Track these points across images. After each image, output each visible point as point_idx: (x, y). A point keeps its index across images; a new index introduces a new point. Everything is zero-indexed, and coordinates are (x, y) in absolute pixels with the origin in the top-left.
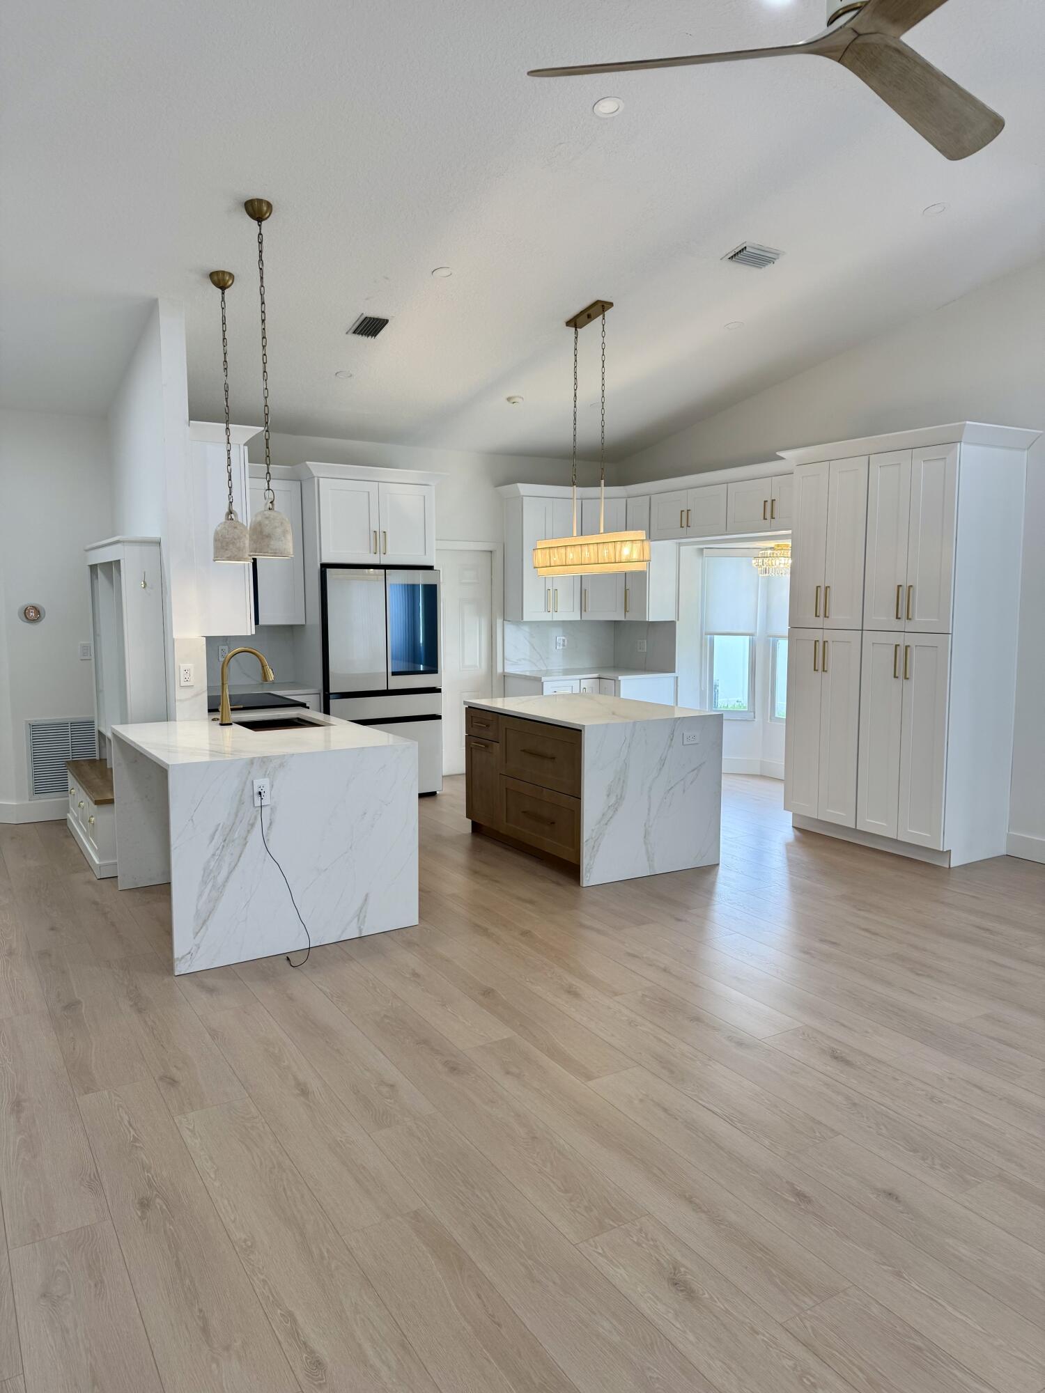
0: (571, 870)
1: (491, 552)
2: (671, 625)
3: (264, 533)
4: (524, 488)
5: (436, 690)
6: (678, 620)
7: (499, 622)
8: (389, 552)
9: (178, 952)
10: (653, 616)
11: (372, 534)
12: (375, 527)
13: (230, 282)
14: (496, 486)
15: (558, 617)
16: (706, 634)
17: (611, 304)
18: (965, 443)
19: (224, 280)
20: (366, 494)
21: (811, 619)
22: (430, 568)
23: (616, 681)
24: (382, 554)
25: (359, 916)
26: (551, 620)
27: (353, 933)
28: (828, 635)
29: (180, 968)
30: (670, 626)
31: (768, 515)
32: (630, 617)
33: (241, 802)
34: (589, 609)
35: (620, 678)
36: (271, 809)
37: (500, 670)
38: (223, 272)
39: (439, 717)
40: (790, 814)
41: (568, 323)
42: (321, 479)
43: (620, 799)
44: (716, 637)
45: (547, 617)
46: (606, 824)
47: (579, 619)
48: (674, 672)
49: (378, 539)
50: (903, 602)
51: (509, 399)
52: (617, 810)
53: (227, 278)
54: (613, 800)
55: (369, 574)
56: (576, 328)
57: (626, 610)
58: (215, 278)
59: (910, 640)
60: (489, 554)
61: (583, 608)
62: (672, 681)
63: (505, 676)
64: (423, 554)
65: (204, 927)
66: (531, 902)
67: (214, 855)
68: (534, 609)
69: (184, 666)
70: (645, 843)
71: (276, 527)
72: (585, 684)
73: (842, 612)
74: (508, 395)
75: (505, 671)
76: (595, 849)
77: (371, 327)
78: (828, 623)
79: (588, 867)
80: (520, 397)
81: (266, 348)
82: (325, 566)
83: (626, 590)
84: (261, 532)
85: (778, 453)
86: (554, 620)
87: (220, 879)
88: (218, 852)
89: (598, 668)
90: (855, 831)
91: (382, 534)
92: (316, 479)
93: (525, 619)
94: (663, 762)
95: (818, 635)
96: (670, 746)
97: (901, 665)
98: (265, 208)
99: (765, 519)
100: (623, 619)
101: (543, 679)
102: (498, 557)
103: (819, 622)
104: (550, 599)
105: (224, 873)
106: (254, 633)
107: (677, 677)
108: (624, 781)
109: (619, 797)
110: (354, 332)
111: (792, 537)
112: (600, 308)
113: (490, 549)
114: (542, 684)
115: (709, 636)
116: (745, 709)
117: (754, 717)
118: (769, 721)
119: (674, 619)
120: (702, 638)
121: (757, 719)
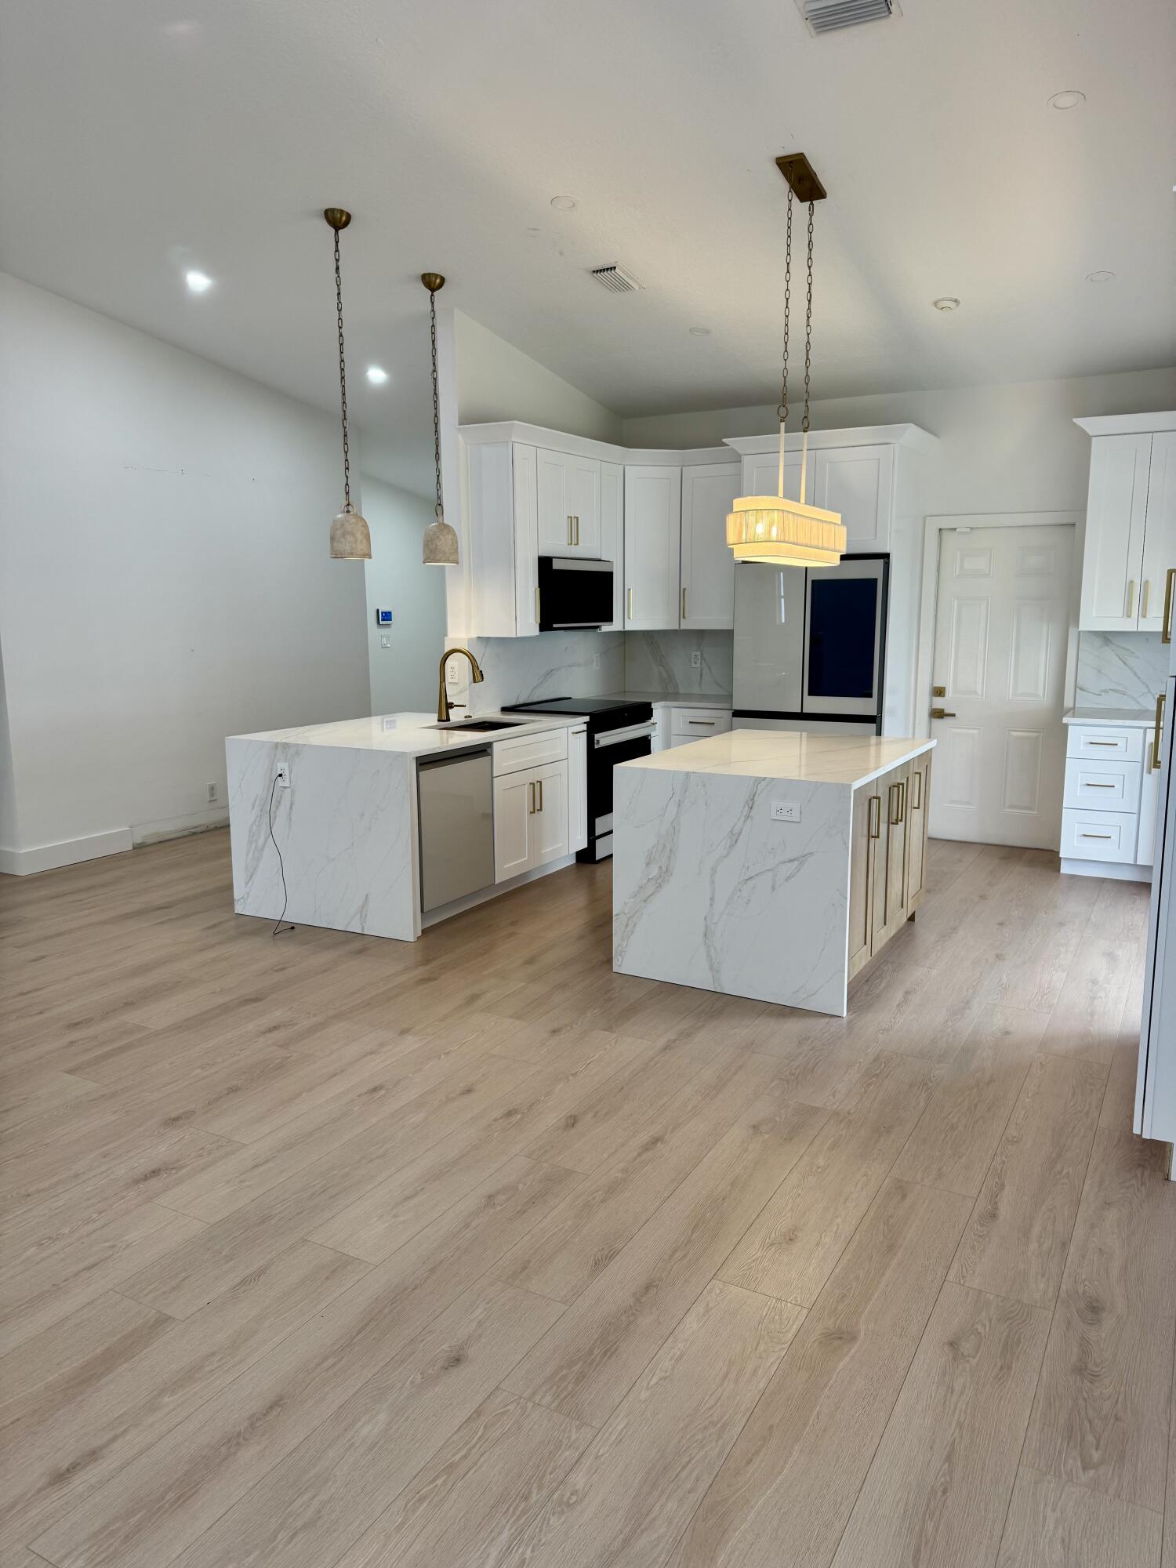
4: (1092, 425)
5: (871, 720)
7: (1073, 631)
15: (1148, 626)
22: (883, 556)
25: (361, 914)
26: (1136, 630)
27: (356, 928)
29: (239, 908)
41: (804, 200)
42: (744, 458)
43: (666, 873)
45: (1129, 626)
46: (645, 901)
51: (936, 304)
52: (661, 887)
54: (654, 871)
60: (1070, 528)
65: (251, 882)
67: (255, 821)
68: (1100, 614)
70: (706, 944)
75: (1077, 705)
76: (629, 928)
79: (620, 948)
87: (260, 843)
88: (258, 819)
93: (1083, 628)
94: (735, 837)
96: (748, 817)
104: (1134, 594)
105: (262, 838)
108: (671, 851)
109: (664, 869)
114: (1066, 726)
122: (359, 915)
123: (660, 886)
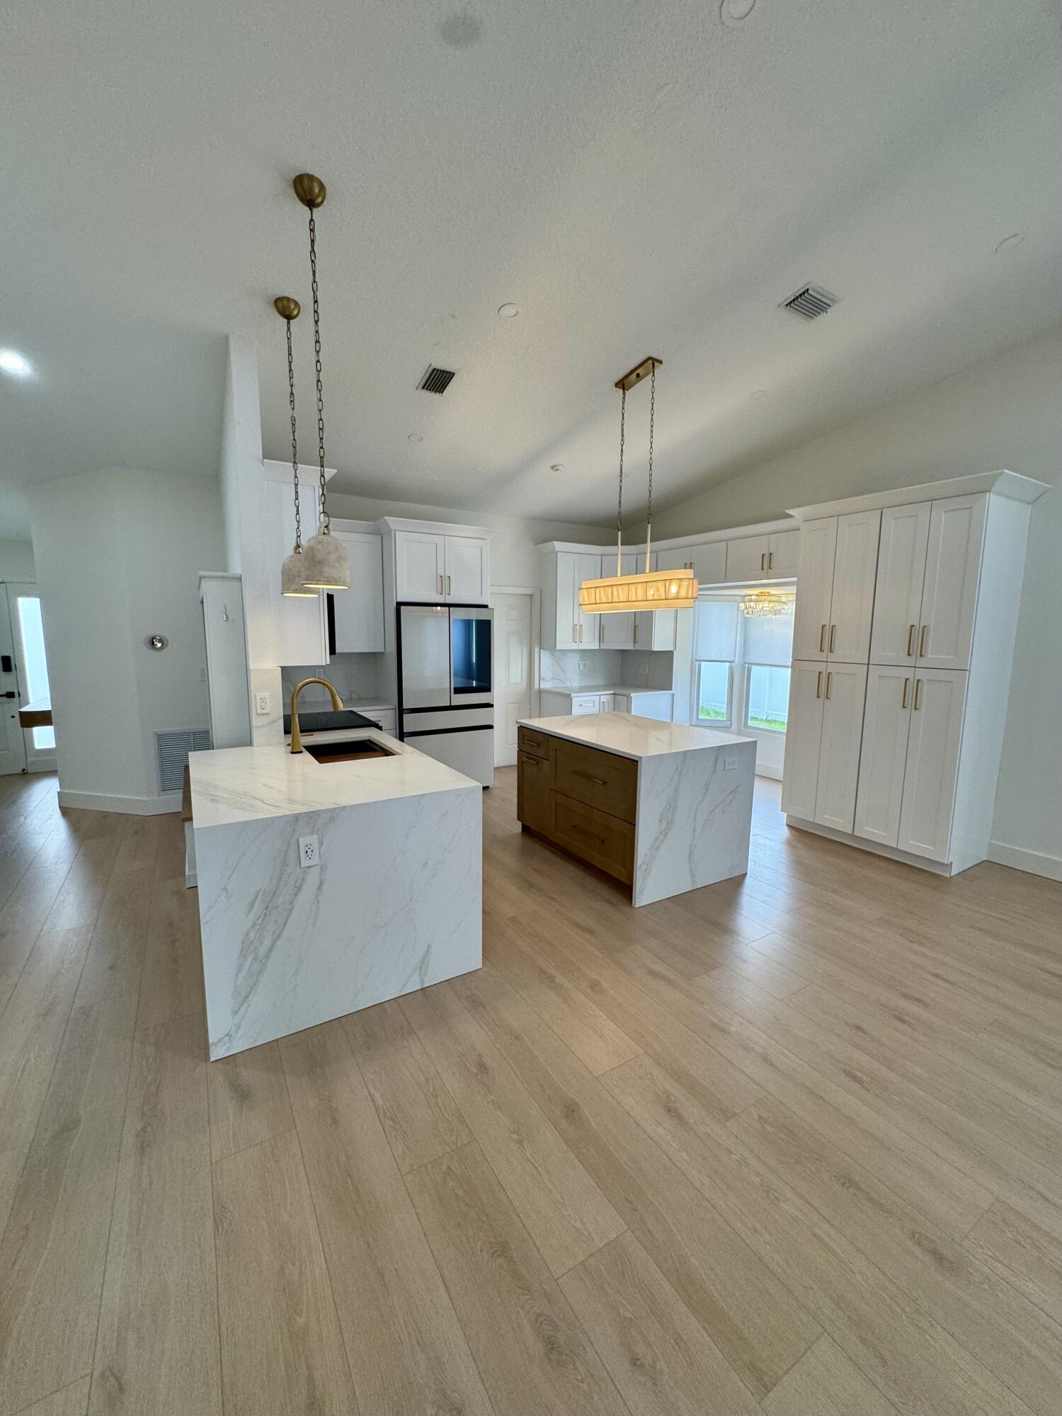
0: (624, 888)
1: (531, 595)
2: (670, 653)
3: (316, 560)
4: (559, 546)
5: (490, 705)
6: (675, 650)
7: (537, 650)
8: (452, 593)
9: (213, 1037)
10: (656, 647)
11: (439, 578)
12: (441, 572)
13: (296, 312)
14: (535, 544)
15: (582, 647)
16: (697, 661)
17: (661, 362)
18: (994, 493)
19: (288, 307)
20: (434, 545)
21: (813, 652)
22: (486, 606)
23: (629, 697)
24: (447, 596)
25: (421, 968)
26: (577, 648)
27: (414, 986)
28: (831, 668)
29: (217, 1053)
30: (669, 655)
31: (766, 566)
32: (640, 646)
33: (285, 863)
34: (606, 640)
35: (632, 695)
36: (321, 868)
37: (536, 687)
38: (288, 299)
39: (491, 727)
40: (785, 814)
41: (617, 385)
42: (397, 532)
43: (670, 823)
44: (702, 663)
45: (575, 647)
46: (657, 849)
47: (598, 648)
48: (671, 690)
49: (443, 582)
50: (916, 641)
51: (553, 467)
53: (293, 306)
54: (664, 825)
55: (437, 612)
56: (624, 389)
57: (635, 642)
58: (280, 305)
59: (920, 674)
60: (529, 597)
61: (601, 640)
62: (670, 697)
63: (540, 692)
64: (480, 595)
65: (245, 1005)
66: (590, 931)
67: (254, 925)
68: (564, 640)
69: (259, 695)
70: (690, 862)
71: (329, 553)
72: (604, 699)
73: (849, 648)
74: (552, 464)
75: (541, 687)
76: (647, 872)
77: (438, 381)
78: (832, 657)
79: (640, 889)
80: (564, 466)
81: (320, 353)
82: (399, 604)
83: (635, 627)
84: (313, 558)
85: (787, 511)
86: (579, 648)
87: (262, 951)
88: (260, 921)
90: (852, 836)
91: (447, 578)
92: (393, 532)
93: (558, 648)
94: (707, 785)
95: (821, 667)
96: (714, 772)
97: (911, 696)
98: (317, 191)
99: (763, 569)
100: (631, 648)
101: (572, 695)
102: (537, 598)
103: (823, 656)
104: (576, 630)
105: (267, 943)
106: (328, 662)
107: (673, 694)
108: (674, 807)
109: (670, 821)
110: (423, 388)
111: (797, 584)
112: (651, 363)
113: (532, 593)
114: (571, 699)
115: (697, 663)
116: (725, 719)
117: (731, 725)
118: (743, 728)
119: (672, 649)
120: (692, 663)
121: (733, 726)
122: (418, 970)
123: (666, 834)
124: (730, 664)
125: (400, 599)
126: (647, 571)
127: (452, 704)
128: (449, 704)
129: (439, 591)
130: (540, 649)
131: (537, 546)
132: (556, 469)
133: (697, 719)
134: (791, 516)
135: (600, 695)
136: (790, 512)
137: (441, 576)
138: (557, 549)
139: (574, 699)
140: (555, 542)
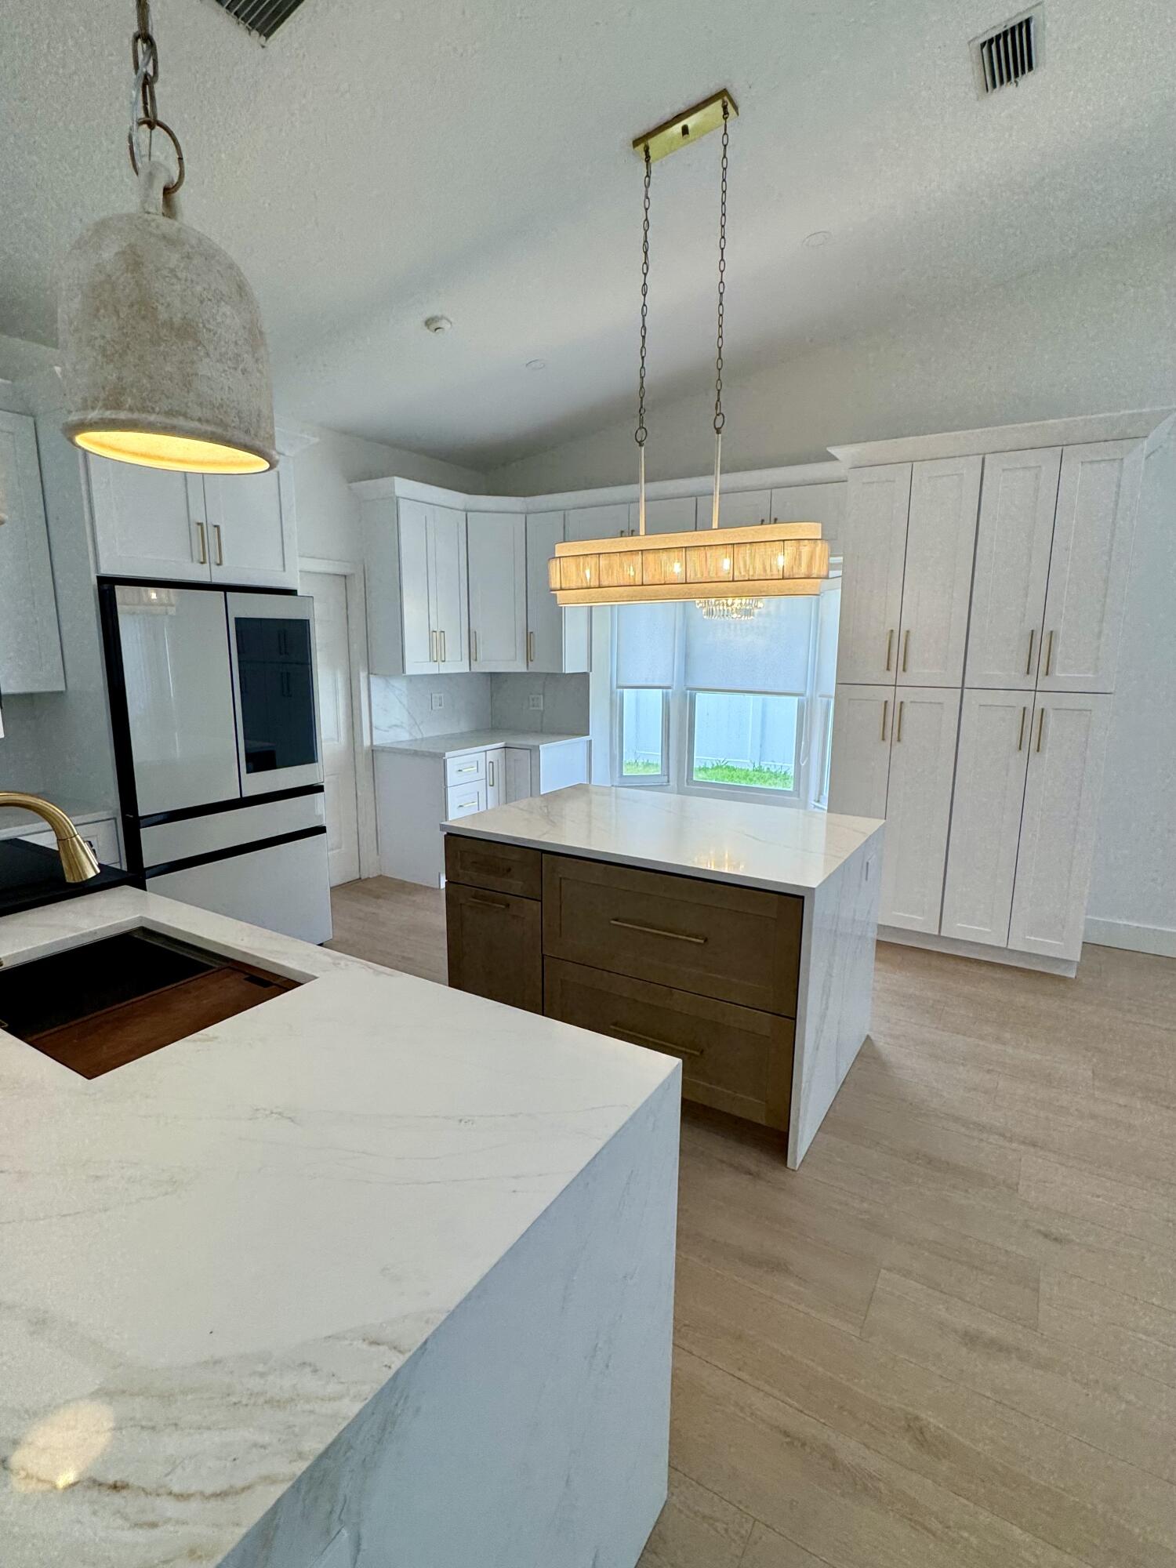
1: (345, 576)
2: (585, 677)
4: (403, 487)
5: (318, 788)
6: (591, 671)
7: (363, 675)
8: (226, 564)
10: (568, 667)
11: (194, 527)
12: (198, 515)
14: (351, 482)
15: (443, 669)
16: (618, 687)
18: (1149, 440)
21: (874, 670)
22: (292, 592)
23: (534, 751)
24: (214, 567)
26: (437, 672)
28: (904, 695)
30: (583, 678)
32: (536, 668)
34: (480, 656)
35: (537, 747)
37: (367, 742)
39: (321, 830)
41: (636, 144)
43: (828, 996)
44: (625, 690)
45: (433, 669)
47: (466, 670)
48: (588, 734)
49: (206, 537)
50: (1039, 653)
51: (428, 323)
56: (647, 158)
57: (528, 659)
60: (343, 579)
61: (471, 656)
62: (586, 746)
63: (373, 751)
64: (282, 569)
68: (415, 658)
72: (490, 757)
73: (931, 665)
74: (428, 315)
75: (374, 743)
78: (904, 678)
82: (110, 582)
83: (528, 634)
85: (825, 450)
86: (441, 672)
89: (477, 730)
91: (212, 529)
93: (407, 672)
95: (887, 694)
97: (1031, 734)
100: (522, 669)
101: (441, 754)
102: (357, 584)
103: (889, 678)
104: (436, 641)
107: (590, 741)
113: (344, 572)
114: (445, 761)
115: (619, 690)
116: (660, 773)
117: (668, 781)
118: (686, 785)
119: (585, 670)
120: (612, 693)
121: (671, 783)
124: (665, 690)
125: (108, 569)
126: (715, 525)
127: (244, 796)
128: (239, 796)
129: (198, 555)
130: (369, 674)
131: (354, 485)
132: (434, 326)
133: (621, 776)
134: (833, 458)
135: (486, 751)
136: (833, 451)
137: (200, 524)
138: (398, 492)
139: (449, 763)
140: (395, 478)
